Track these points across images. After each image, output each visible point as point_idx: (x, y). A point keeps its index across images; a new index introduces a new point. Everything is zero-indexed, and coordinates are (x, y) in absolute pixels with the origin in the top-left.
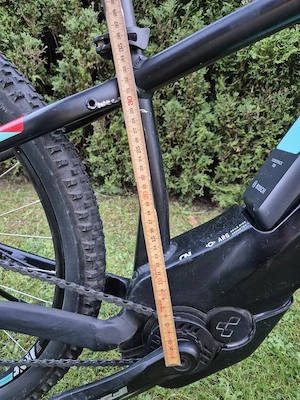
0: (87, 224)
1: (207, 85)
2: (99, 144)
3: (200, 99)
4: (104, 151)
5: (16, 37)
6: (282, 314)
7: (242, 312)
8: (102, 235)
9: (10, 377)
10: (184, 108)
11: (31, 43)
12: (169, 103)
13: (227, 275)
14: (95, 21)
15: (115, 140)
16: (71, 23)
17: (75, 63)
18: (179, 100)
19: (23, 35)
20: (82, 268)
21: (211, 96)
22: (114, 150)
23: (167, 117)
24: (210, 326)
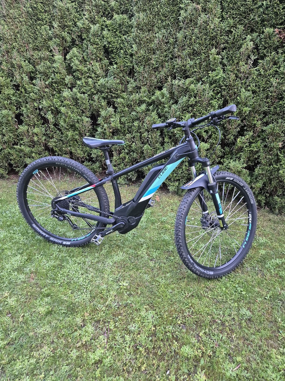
0: (105, 201)
1: (161, 139)
2: (116, 161)
3: (158, 145)
4: (119, 164)
5: (80, 118)
6: (142, 217)
7: (133, 217)
8: (109, 203)
9: (90, 234)
10: (152, 148)
11: (87, 120)
12: (145, 146)
13: (129, 210)
14: (113, 113)
15: (123, 160)
16: (103, 113)
17: (105, 130)
18: (149, 145)
19: (83, 117)
20: (105, 209)
21: (162, 144)
22: (123, 164)
23: (145, 152)
24: (128, 220)
